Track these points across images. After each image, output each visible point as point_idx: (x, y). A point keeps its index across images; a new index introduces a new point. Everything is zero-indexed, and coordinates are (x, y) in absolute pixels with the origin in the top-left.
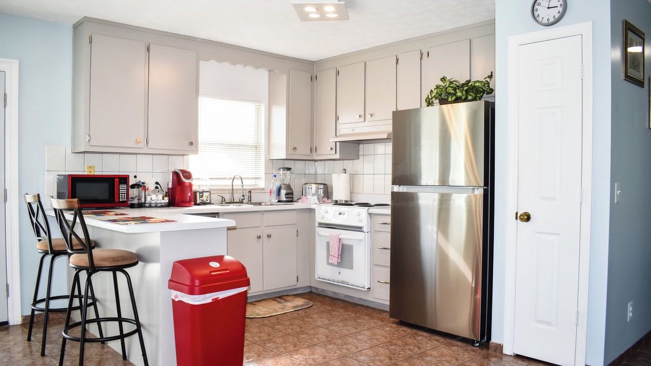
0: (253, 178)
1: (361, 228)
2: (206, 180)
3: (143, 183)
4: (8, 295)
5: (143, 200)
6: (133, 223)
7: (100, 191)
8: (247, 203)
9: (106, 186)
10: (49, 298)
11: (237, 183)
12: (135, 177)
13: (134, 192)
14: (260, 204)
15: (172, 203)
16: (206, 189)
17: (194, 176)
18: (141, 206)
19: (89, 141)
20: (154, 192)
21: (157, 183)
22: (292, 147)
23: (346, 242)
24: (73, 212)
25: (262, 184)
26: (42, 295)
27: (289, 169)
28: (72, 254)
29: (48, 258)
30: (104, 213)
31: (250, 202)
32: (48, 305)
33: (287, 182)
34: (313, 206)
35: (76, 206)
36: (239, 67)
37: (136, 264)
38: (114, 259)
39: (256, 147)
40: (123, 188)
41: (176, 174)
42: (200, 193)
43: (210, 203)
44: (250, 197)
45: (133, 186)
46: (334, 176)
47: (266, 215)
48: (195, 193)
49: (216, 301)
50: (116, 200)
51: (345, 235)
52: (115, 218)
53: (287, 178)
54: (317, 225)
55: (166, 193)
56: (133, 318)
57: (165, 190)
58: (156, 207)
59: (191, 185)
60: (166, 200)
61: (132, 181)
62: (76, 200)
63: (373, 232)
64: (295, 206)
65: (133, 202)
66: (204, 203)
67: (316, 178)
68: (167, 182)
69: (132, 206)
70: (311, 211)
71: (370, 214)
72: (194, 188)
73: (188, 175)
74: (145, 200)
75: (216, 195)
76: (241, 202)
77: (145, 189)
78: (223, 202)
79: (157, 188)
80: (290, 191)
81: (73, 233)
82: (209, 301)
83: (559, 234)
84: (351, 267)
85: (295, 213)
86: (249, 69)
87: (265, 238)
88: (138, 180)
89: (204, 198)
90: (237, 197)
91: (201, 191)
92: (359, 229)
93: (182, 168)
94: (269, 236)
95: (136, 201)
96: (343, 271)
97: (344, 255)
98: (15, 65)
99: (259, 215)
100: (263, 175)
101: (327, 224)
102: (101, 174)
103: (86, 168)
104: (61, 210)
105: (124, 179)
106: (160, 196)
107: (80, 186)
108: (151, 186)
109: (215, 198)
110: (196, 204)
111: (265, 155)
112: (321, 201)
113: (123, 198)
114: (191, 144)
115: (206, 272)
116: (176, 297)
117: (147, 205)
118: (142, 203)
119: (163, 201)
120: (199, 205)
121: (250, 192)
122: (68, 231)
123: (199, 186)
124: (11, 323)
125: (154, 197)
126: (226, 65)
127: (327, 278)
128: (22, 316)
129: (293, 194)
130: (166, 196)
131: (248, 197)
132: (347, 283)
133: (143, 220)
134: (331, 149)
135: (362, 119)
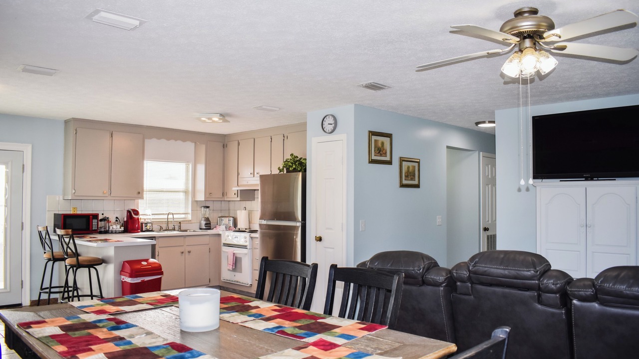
0: (183, 214)
1: (246, 246)
2: (150, 215)
3: (108, 218)
4: (22, 287)
5: (108, 229)
6: (100, 242)
7: (81, 224)
8: (178, 231)
9: (84, 220)
10: (51, 287)
11: (170, 216)
12: (103, 214)
13: (101, 224)
14: (186, 231)
15: (126, 231)
16: (149, 221)
17: (140, 213)
18: (106, 232)
19: (74, 193)
20: (115, 223)
21: (117, 218)
22: (208, 193)
23: (238, 256)
24: (69, 236)
25: (189, 217)
26: (46, 284)
27: (208, 207)
28: (67, 258)
29: (51, 263)
30: (83, 237)
31: (180, 230)
32: (50, 290)
33: (207, 216)
34: (220, 232)
35: (71, 233)
36: (172, 142)
37: (101, 264)
38: (90, 261)
39: (186, 192)
40: (95, 222)
41: (129, 212)
42: (145, 224)
43: (152, 231)
44: (180, 227)
45: (101, 220)
46: (238, 212)
47: (187, 238)
48: (142, 224)
49: (143, 282)
50: (91, 229)
51: (237, 251)
52: (90, 239)
53: (208, 213)
54: (222, 245)
55: (122, 224)
56: (100, 295)
57: (122, 222)
58: (116, 233)
59: (138, 219)
60: (122, 229)
61: (100, 217)
62: (71, 230)
63: (253, 248)
64: (209, 232)
65: (101, 230)
66: (148, 231)
67: (229, 213)
68: (124, 217)
69: (101, 233)
70: (219, 235)
71: (252, 238)
72: (141, 221)
73: (137, 213)
74: (109, 229)
75: (156, 225)
76: (174, 229)
77: (109, 222)
78: (161, 229)
79: (117, 221)
80: (208, 222)
81: (68, 247)
82: (139, 281)
83: (333, 248)
84: (241, 272)
85: (208, 237)
86: (179, 142)
87: (187, 253)
88: (104, 216)
89: (148, 227)
90: (171, 227)
91: (146, 222)
92: (245, 247)
93: (133, 208)
94: (189, 252)
95: (103, 230)
96: (237, 274)
97: (236, 263)
98: (30, 147)
99: (182, 238)
100: (190, 211)
101: (228, 244)
102: (81, 213)
103: (72, 209)
104: (62, 235)
105: (96, 216)
106: (119, 226)
107: (68, 221)
108: (113, 219)
109: (155, 227)
110: (142, 231)
111: (192, 198)
112: (228, 228)
113: (94, 228)
114: (139, 193)
115: (139, 267)
116: (123, 279)
117: (110, 232)
118: (107, 231)
119: (120, 230)
120: (144, 231)
121: (180, 223)
122: (65, 246)
123: (145, 219)
124: (23, 305)
125: (114, 227)
126: (163, 141)
127: (229, 279)
128: (30, 301)
129: (210, 224)
130: (122, 226)
131: (179, 226)
132: (240, 283)
133: (106, 240)
134: (235, 194)
135: (252, 176)
